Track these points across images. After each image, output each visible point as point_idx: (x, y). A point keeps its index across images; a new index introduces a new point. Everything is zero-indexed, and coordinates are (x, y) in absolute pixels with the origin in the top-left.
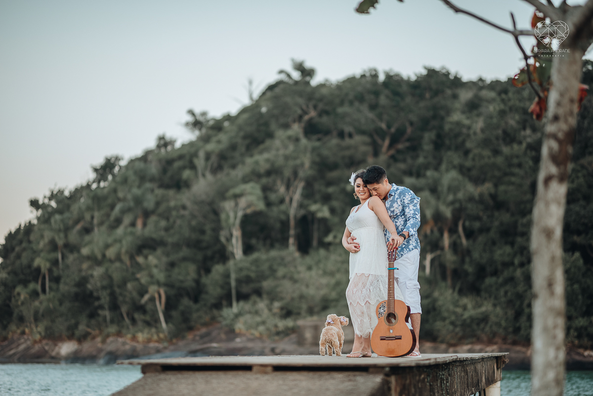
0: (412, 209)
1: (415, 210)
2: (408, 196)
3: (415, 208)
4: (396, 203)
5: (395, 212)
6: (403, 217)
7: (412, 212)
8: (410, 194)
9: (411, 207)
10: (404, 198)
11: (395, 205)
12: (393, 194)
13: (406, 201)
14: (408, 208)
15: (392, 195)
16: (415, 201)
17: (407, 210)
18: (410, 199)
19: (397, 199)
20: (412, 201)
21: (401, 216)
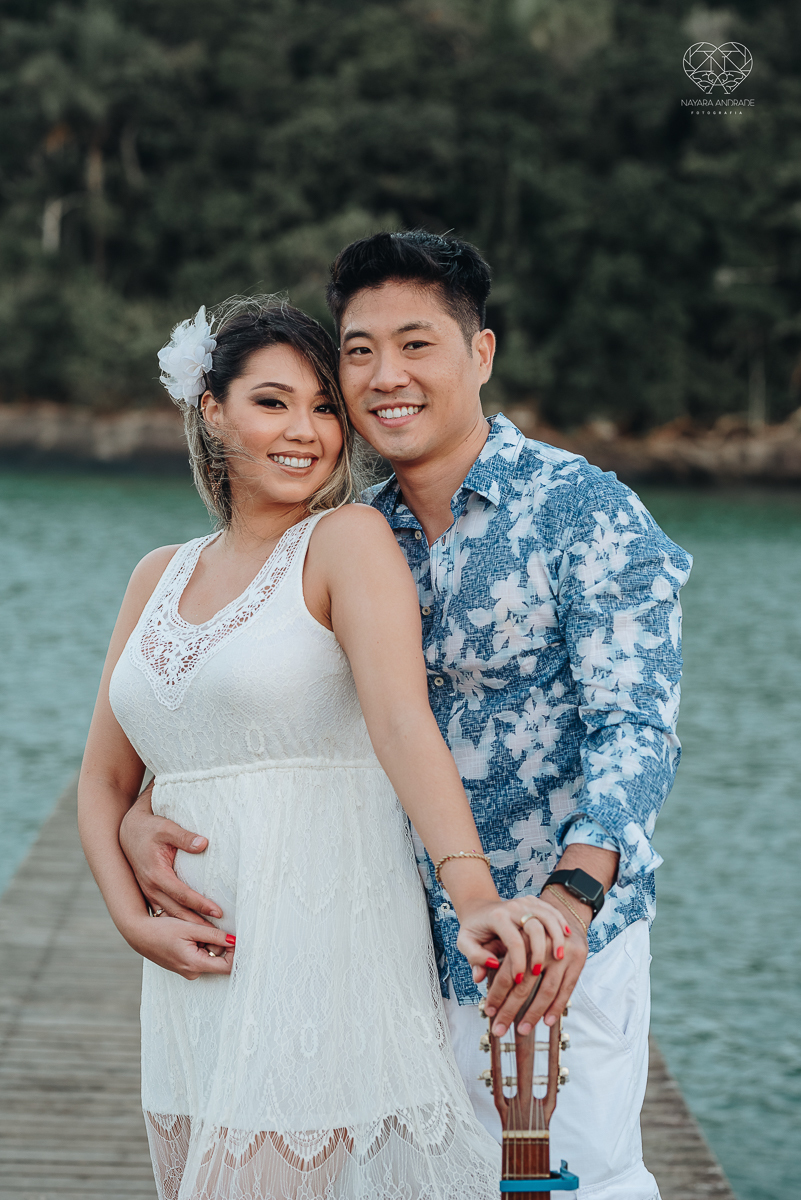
0: (630, 650)
1: (652, 661)
2: (612, 536)
3: (652, 642)
4: (514, 577)
5: (497, 642)
6: (558, 689)
7: (630, 672)
8: (623, 518)
9: (628, 631)
10: (580, 548)
11: (507, 592)
12: (494, 494)
13: (593, 576)
14: (598, 634)
15: (487, 503)
16: (661, 590)
17: (591, 650)
18: (619, 561)
19: (528, 545)
20: (634, 583)
21: (546, 686)
